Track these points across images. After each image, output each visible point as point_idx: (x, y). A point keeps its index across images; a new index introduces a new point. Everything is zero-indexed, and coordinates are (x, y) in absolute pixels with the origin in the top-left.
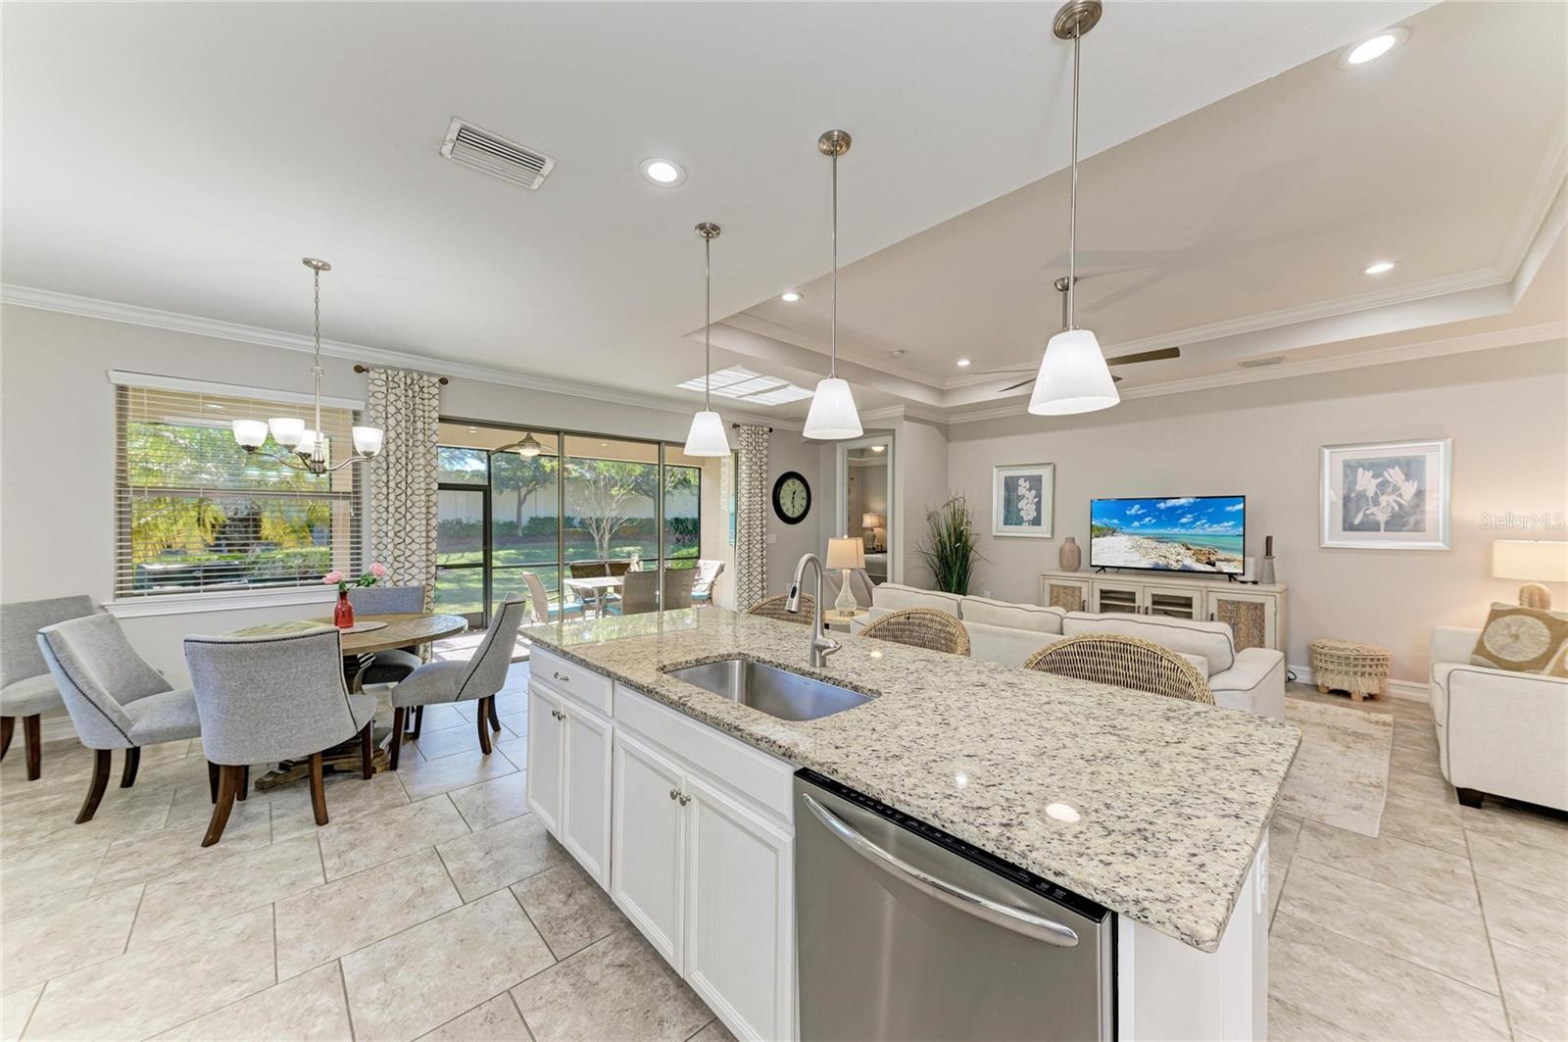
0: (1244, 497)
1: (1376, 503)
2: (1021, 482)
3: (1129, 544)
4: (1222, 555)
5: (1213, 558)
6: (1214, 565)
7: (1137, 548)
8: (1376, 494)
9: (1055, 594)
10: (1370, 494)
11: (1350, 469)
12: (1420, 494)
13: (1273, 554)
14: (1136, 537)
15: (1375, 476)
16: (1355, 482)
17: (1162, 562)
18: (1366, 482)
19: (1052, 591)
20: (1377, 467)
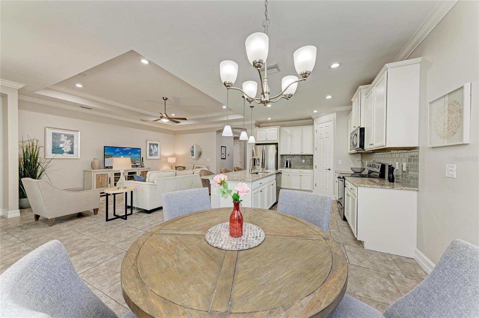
0: (141, 149)
1: (153, 151)
2: (63, 136)
4: (137, 161)
5: (135, 162)
6: (135, 164)
9: (98, 177)
10: (152, 149)
11: (150, 144)
12: (158, 150)
13: (143, 161)
15: (153, 146)
16: (150, 147)
20: (153, 145)
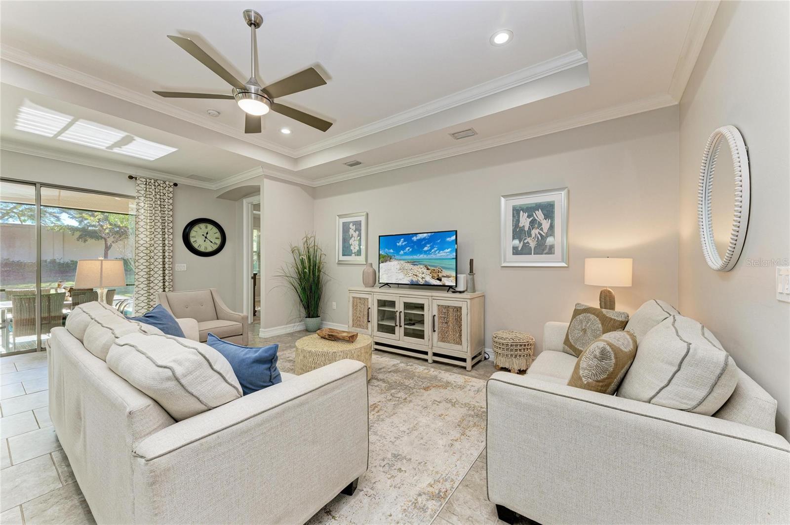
0: (456, 231)
1: (530, 235)
2: (351, 226)
3: (398, 267)
4: (445, 273)
5: (440, 275)
6: (440, 280)
7: (402, 269)
8: (529, 228)
9: (355, 304)
10: (526, 229)
11: (516, 211)
12: (552, 227)
13: (474, 272)
14: (402, 262)
15: (529, 217)
16: (518, 221)
17: (415, 279)
18: (525, 221)
19: (353, 301)
20: (530, 210)
